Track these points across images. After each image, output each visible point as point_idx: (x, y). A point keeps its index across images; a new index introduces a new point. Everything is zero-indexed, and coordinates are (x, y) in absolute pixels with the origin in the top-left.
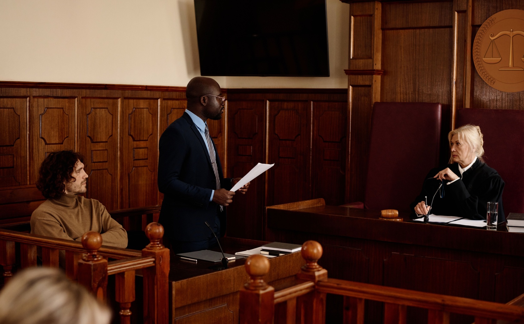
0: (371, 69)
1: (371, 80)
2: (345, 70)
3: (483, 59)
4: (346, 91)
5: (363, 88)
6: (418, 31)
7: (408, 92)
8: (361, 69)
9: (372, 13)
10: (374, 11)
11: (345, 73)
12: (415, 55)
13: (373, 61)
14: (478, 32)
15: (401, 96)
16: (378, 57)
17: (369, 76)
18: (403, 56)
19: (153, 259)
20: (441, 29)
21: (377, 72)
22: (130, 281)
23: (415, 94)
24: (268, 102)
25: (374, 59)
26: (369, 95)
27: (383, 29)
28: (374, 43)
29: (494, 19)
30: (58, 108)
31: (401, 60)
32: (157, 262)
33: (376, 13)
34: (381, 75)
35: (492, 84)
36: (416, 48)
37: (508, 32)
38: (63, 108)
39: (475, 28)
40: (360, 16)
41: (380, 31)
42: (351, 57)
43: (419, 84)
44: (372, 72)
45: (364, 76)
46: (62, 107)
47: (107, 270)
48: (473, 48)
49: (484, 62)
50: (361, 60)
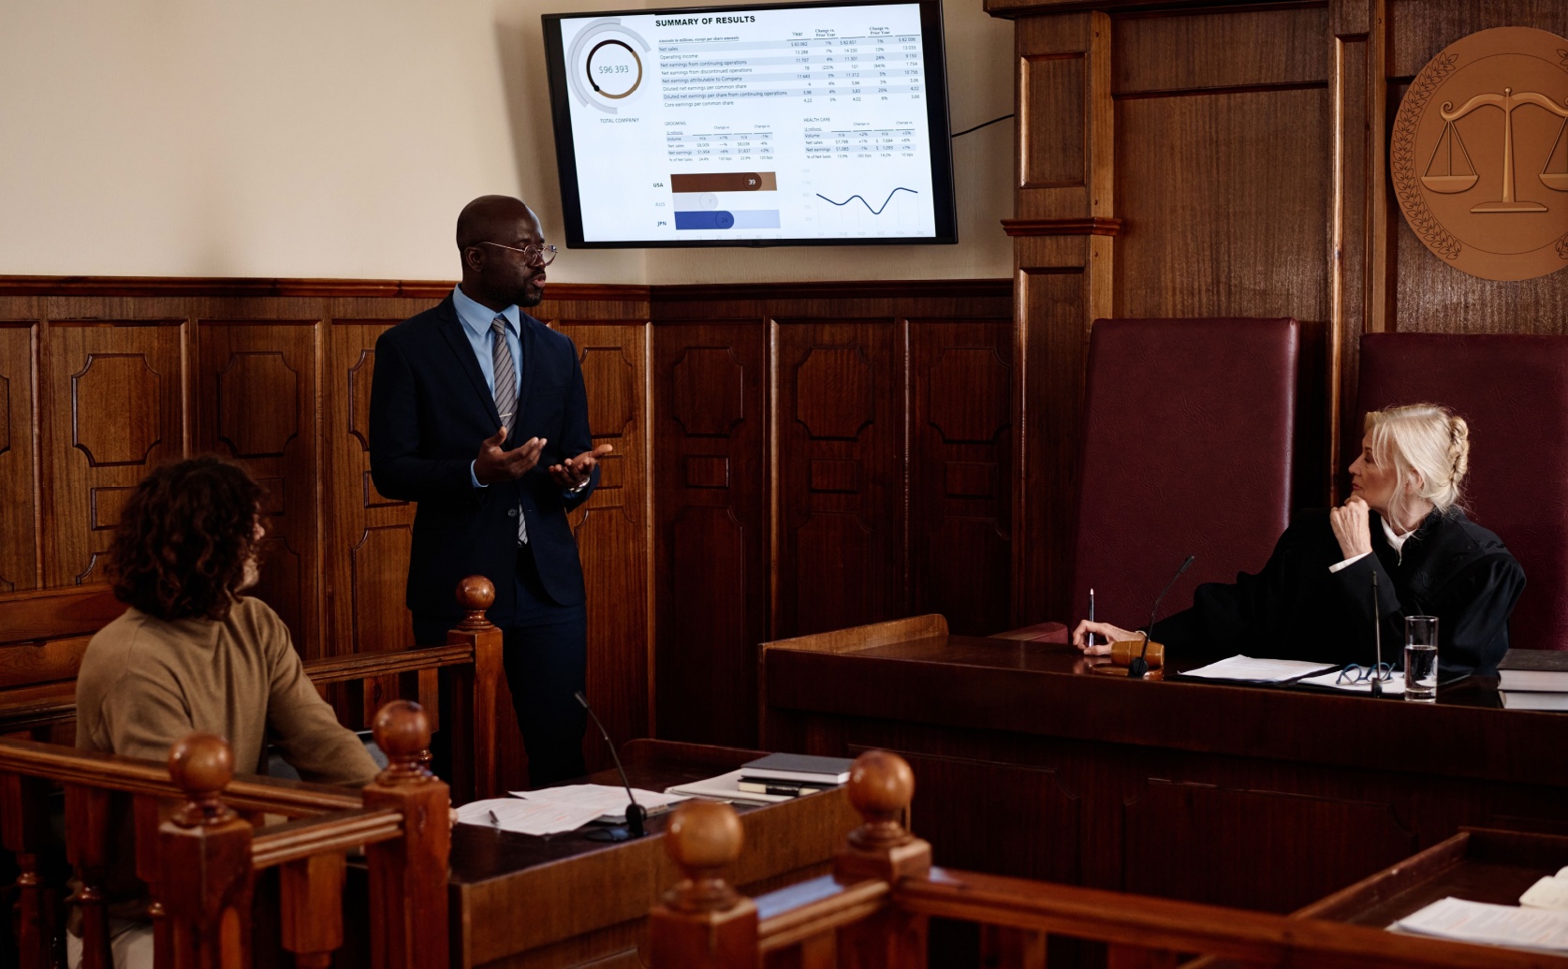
0: (1082, 216)
1: (1084, 252)
2: (1004, 222)
3: (1424, 179)
4: (1007, 287)
5: (1061, 277)
6: (1223, 98)
7: (1196, 286)
8: (1054, 216)
9: (1082, 48)
10: (1089, 41)
11: (1005, 229)
12: (1215, 172)
13: (1088, 194)
14: (1405, 98)
15: (1174, 301)
16: (1104, 181)
17: (1078, 240)
18: (1179, 177)
19: (398, 817)
20: (1293, 92)
21: (1099, 226)
22: (325, 884)
23: (1218, 292)
24: (773, 324)
25: (1093, 187)
26: (1078, 298)
27: (1119, 96)
28: (1089, 139)
29: (1453, 58)
30: (127, 355)
31: (1175, 187)
32: (409, 824)
33: (1094, 47)
34: (1114, 234)
35: (1452, 256)
36: (1217, 152)
37: (1496, 98)
38: (143, 355)
39: (1395, 87)
40: (1047, 56)
41: (1110, 103)
42: (1023, 183)
43: (1229, 261)
44: (1085, 227)
45: (1062, 239)
46: (142, 352)
47: (251, 855)
48: (1392, 149)
49: (1424, 190)
50: (1053, 190)
